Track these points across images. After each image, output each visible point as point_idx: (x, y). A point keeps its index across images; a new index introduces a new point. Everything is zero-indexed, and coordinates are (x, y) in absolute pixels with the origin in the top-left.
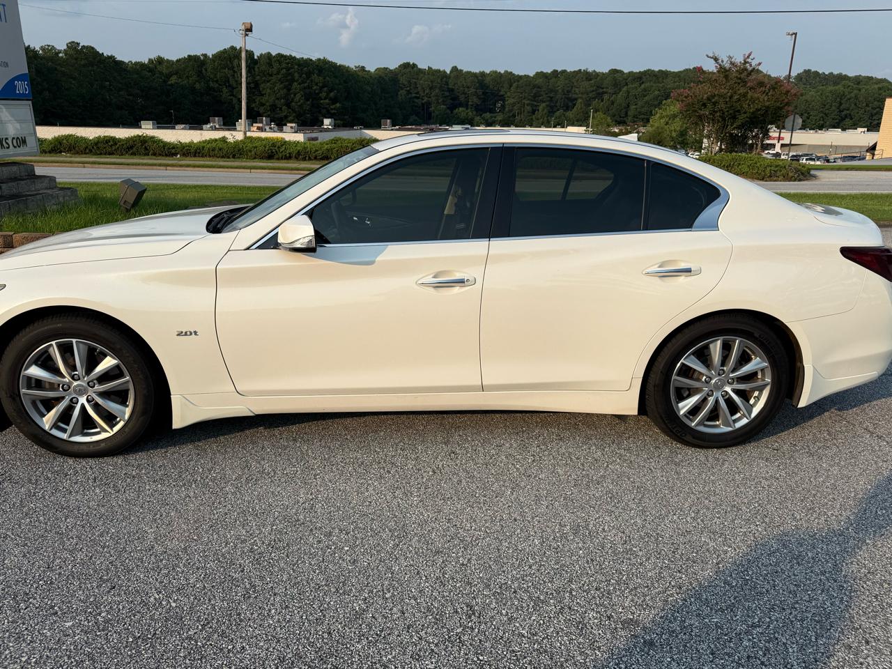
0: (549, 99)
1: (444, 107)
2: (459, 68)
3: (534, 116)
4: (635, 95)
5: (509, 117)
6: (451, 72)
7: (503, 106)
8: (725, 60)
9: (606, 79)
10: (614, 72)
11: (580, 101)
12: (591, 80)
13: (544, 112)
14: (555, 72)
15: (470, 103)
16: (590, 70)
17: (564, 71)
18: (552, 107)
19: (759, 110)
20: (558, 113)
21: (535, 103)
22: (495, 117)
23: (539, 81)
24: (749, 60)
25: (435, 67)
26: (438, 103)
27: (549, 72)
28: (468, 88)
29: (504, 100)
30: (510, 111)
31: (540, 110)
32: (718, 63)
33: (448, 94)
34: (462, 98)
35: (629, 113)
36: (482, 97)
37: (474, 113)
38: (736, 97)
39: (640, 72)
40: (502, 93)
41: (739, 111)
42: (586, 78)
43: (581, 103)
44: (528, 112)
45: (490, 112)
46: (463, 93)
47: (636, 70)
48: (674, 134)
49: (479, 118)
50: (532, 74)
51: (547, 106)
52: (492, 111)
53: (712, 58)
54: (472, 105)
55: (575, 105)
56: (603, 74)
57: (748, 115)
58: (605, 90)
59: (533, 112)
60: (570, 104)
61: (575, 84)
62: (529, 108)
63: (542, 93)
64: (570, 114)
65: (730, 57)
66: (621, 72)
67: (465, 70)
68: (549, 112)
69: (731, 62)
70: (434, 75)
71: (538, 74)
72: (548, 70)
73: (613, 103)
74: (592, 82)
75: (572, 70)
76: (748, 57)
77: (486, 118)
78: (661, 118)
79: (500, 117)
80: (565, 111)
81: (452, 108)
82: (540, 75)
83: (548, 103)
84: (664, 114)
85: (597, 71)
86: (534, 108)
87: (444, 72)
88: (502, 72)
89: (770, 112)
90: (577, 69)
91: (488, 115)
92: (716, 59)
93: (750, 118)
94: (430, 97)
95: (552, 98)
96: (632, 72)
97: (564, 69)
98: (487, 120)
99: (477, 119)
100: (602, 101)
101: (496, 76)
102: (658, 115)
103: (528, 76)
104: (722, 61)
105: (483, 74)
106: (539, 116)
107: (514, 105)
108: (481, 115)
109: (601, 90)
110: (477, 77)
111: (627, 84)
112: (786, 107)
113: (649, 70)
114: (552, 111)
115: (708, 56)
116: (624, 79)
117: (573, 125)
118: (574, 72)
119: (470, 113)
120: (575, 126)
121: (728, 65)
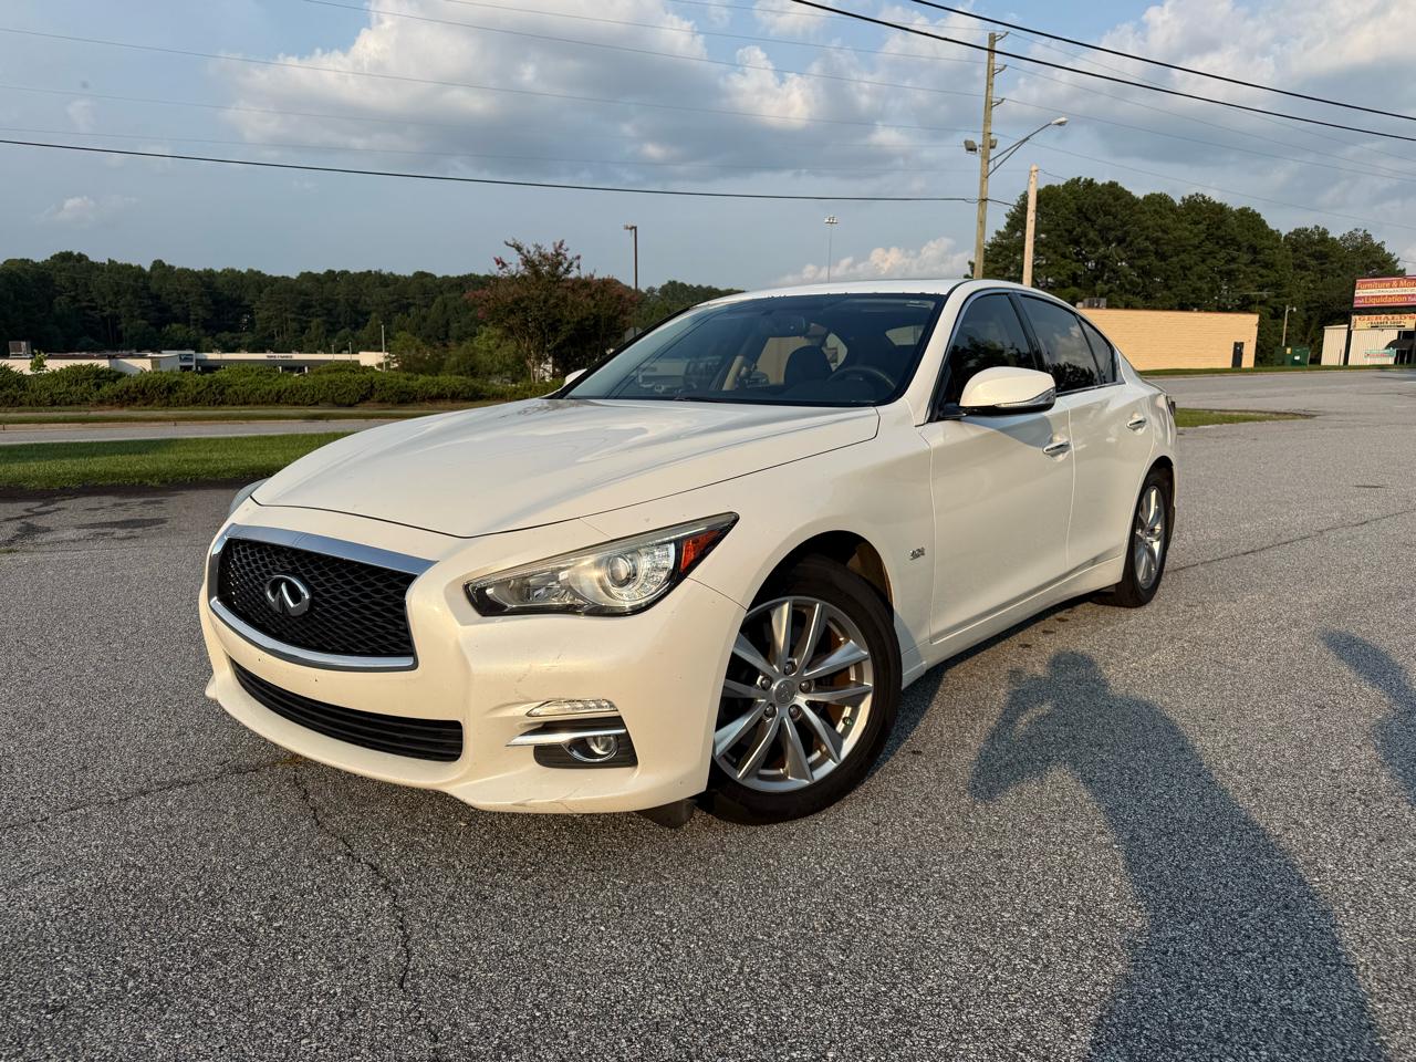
0: (326, 312)
1: (144, 322)
2: (167, 264)
3: (303, 338)
4: (455, 308)
5: (264, 338)
6: (153, 268)
7: (252, 322)
8: (532, 250)
9: (410, 284)
10: (421, 275)
11: (374, 315)
12: (387, 286)
13: (321, 330)
14: (330, 273)
15: (192, 317)
16: (385, 271)
17: (345, 273)
18: (332, 324)
19: (587, 319)
20: (342, 333)
21: (305, 318)
22: (240, 338)
23: (307, 285)
24: (563, 252)
25: (120, 260)
26: (132, 316)
27: (322, 273)
28: (186, 293)
29: (251, 313)
30: (265, 329)
31: (313, 329)
32: (522, 254)
33: (150, 303)
34: (177, 309)
35: (451, 333)
36: (213, 307)
37: (202, 332)
38: (552, 301)
39: (458, 277)
40: (246, 302)
41: (559, 320)
42: (381, 283)
43: (376, 318)
44: (295, 331)
45: (230, 332)
46: (179, 302)
47: (453, 274)
48: (509, 361)
49: (209, 339)
50: (294, 275)
51: (325, 322)
52: (232, 329)
53: (513, 246)
54: (197, 320)
55: (368, 320)
56: (405, 277)
57: (572, 325)
58: (410, 301)
59: (303, 331)
60: (361, 320)
61: (365, 291)
62: (295, 325)
63: (314, 303)
64: (362, 334)
65: (537, 246)
66: (432, 276)
67: (178, 265)
68: (328, 331)
69: (540, 254)
70: (119, 273)
71: (303, 275)
72: (320, 269)
73: (424, 319)
74: (391, 288)
75: (358, 271)
76: (560, 246)
77: (224, 340)
78: (489, 338)
79: (247, 338)
80: (353, 329)
81: (159, 324)
82: (307, 277)
83: (325, 318)
84: (493, 333)
85: (397, 273)
86: (304, 325)
87: (140, 268)
88: (244, 271)
89: (602, 324)
90: (365, 270)
91: (225, 336)
92: (519, 249)
93: (575, 330)
94: (117, 308)
95: (330, 310)
96: (447, 277)
97: (344, 269)
98: (226, 343)
99: (207, 340)
100: (409, 316)
101: (233, 277)
102: (484, 335)
103: (288, 278)
104: (529, 252)
105: (210, 274)
106: (313, 337)
107: (269, 319)
108: (214, 335)
109: (405, 301)
110: (200, 278)
111: (441, 293)
112: (621, 317)
113: (471, 275)
114: (332, 330)
115: (506, 242)
116: (437, 286)
117: (368, 349)
118: (361, 273)
119: (193, 333)
120: (372, 351)
121: (536, 258)
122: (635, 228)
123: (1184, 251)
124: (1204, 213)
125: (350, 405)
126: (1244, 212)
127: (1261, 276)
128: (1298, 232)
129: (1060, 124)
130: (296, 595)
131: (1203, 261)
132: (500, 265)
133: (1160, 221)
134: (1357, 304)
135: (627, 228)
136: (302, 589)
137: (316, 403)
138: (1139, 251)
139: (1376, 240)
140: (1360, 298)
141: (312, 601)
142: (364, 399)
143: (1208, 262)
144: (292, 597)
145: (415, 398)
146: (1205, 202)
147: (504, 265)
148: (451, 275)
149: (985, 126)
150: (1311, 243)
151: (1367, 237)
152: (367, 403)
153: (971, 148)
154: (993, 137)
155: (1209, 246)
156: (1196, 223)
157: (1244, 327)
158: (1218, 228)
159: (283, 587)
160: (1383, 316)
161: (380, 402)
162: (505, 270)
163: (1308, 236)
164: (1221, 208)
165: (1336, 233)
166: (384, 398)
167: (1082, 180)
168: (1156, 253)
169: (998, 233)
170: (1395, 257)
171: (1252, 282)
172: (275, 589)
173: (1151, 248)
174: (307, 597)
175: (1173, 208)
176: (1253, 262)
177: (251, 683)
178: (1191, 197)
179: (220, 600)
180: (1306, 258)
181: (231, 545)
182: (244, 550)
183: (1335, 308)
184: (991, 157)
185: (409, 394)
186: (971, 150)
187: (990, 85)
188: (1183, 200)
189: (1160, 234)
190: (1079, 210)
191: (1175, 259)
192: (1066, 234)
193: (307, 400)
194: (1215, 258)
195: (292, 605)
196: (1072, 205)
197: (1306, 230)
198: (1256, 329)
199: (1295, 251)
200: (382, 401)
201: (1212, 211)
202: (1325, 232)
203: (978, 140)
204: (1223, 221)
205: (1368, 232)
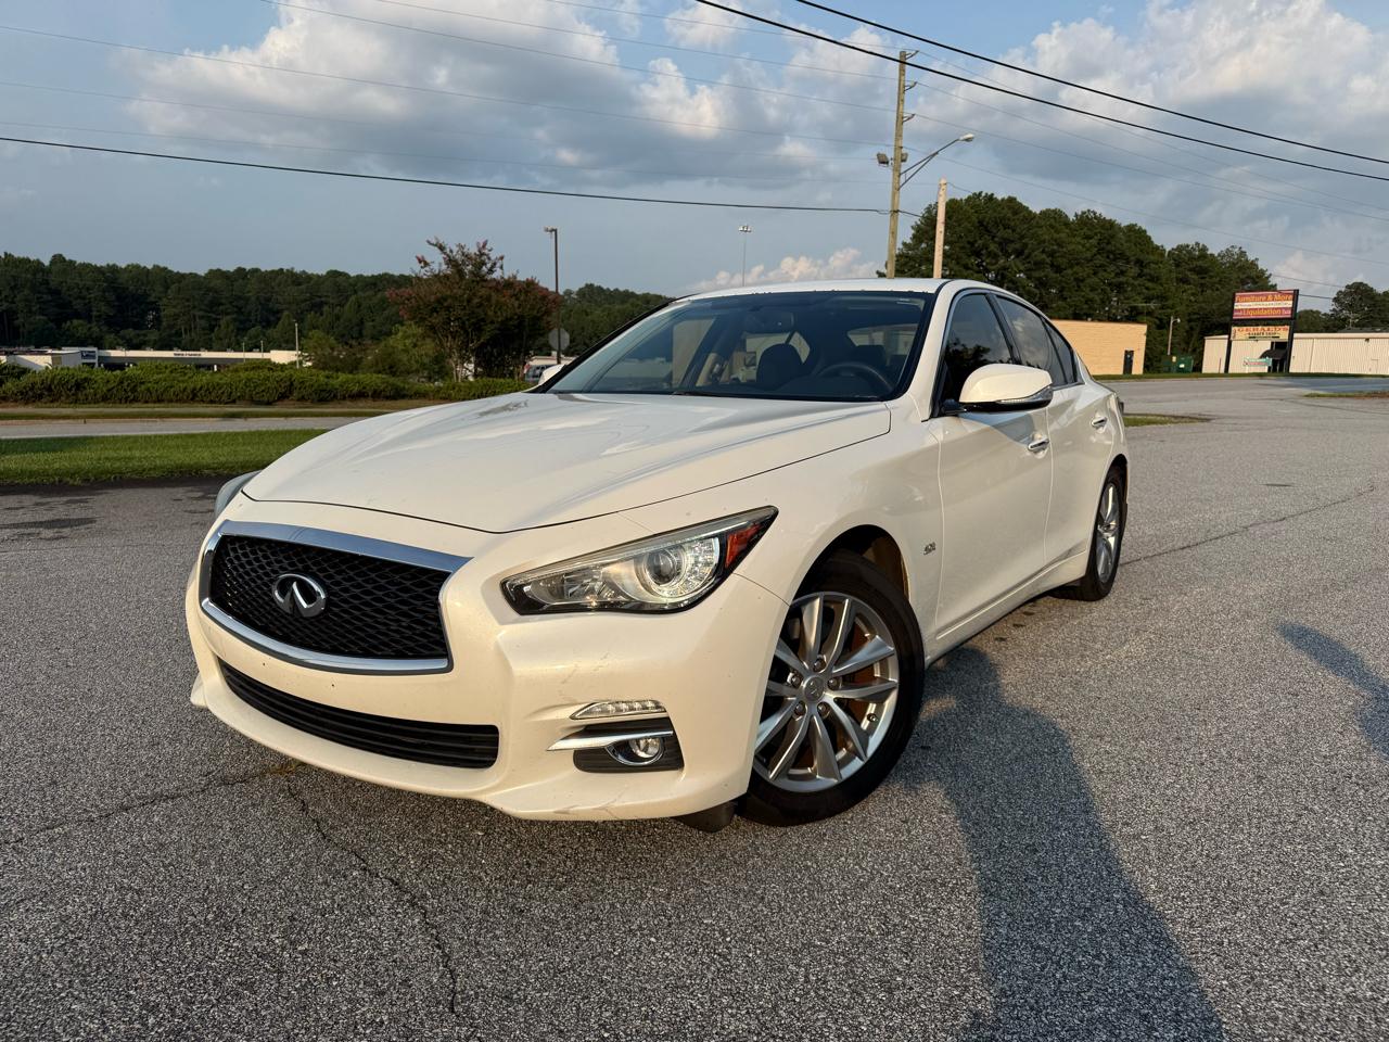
0: (235, 309)
1: (42, 317)
2: (67, 259)
3: (213, 335)
4: (370, 307)
5: (170, 336)
6: (52, 262)
7: (158, 319)
8: (455, 249)
9: (323, 283)
10: (334, 274)
11: (286, 313)
12: (300, 284)
13: (230, 330)
14: (240, 271)
15: (94, 313)
16: (298, 269)
17: (256, 271)
18: (241, 322)
19: (511, 319)
20: (253, 331)
21: (214, 316)
22: (145, 335)
23: (217, 283)
24: (486, 251)
25: (18, 253)
26: (30, 311)
27: (232, 270)
28: (88, 289)
29: (158, 310)
30: (171, 327)
31: (222, 327)
32: (445, 253)
33: (50, 298)
34: (78, 305)
35: (364, 332)
36: (116, 303)
37: (105, 328)
38: (476, 301)
39: (373, 276)
40: (152, 299)
41: (483, 320)
42: (293, 282)
43: (288, 316)
44: (204, 329)
45: (135, 329)
46: (80, 297)
47: (368, 273)
48: (426, 360)
49: (112, 336)
50: (202, 272)
51: (235, 320)
52: (137, 326)
53: (436, 245)
54: (100, 316)
55: (279, 319)
56: (318, 276)
57: (496, 325)
58: (323, 299)
59: (212, 329)
60: (272, 318)
61: (276, 289)
62: (203, 323)
63: (223, 301)
64: (273, 332)
65: (461, 247)
66: (345, 275)
67: (79, 260)
68: (238, 329)
69: (463, 254)
70: (17, 267)
71: (211, 272)
72: (231, 267)
73: (338, 318)
74: (303, 287)
75: (269, 269)
76: (484, 246)
77: (128, 337)
78: (406, 337)
79: (153, 336)
80: (263, 327)
81: (59, 320)
82: (216, 274)
83: (234, 316)
84: (409, 332)
85: (309, 271)
86: (213, 323)
87: (38, 262)
88: (150, 267)
89: (526, 324)
90: (276, 268)
91: (130, 332)
92: (441, 248)
93: (499, 329)
94: (13, 302)
95: (240, 309)
96: (362, 276)
97: (254, 266)
98: (131, 339)
99: (110, 337)
100: (322, 315)
101: (137, 272)
102: (400, 334)
103: (196, 275)
104: (451, 251)
105: (113, 269)
106: (221, 336)
107: (176, 317)
108: (118, 332)
109: (318, 300)
110: (104, 274)
111: (355, 292)
112: (545, 317)
113: (386, 274)
114: (242, 330)
115: (429, 242)
116: (351, 285)
117: (280, 348)
118: (273, 271)
119: (96, 329)
120: (284, 349)
121: (459, 257)
122: (556, 231)
123: (1077, 264)
124: (1094, 228)
125: (269, 403)
126: (1131, 228)
127: (1147, 288)
128: (1180, 248)
129: (968, 140)
130: (309, 595)
131: (1095, 274)
132: (422, 264)
133: (1056, 236)
134: (1237, 316)
135: (547, 230)
136: (316, 588)
137: (234, 402)
138: (1035, 264)
139: (1251, 257)
140: (1239, 310)
141: (327, 599)
142: (283, 397)
143: (1100, 275)
144: (305, 597)
145: (335, 396)
146: (1096, 218)
147: (426, 264)
148: (365, 274)
149: (897, 140)
150: (1192, 258)
151: (1243, 254)
152: (286, 401)
153: (883, 161)
154: (904, 151)
155: (1100, 260)
156: (1088, 238)
157: (1134, 336)
158: (1108, 243)
159: (295, 586)
160: (1260, 328)
161: (298, 400)
162: (427, 269)
163: (1189, 252)
164: (1111, 224)
165: (1214, 250)
166: (303, 397)
167: (983, 195)
168: (1052, 265)
169: (904, 244)
170: (1268, 273)
171: (1139, 294)
172: (284, 588)
173: (1048, 260)
174: (323, 596)
175: (1066, 223)
176: (1140, 276)
177: (244, 687)
178: (1084, 213)
179: (213, 601)
180: (1189, 273)
181: (226, 542)
182: (242, 548)
183: (1215, 319)
184: (903, 170)
185: (331, 392)
186: (884, 163)
187: (901, 101)
188: (1076, 215)
189: (1055, 247)
190: (981, 223)
191: (1069, 271)
192: (968, 246)
193: (224, 398)
194: (1105, 271)
195: (305, 605)
196: (974, 219)
197: (1188, 246)
198: (1145, 338)
199: (1177, 266)
200: (302, 399)
201: (1103, 227)
202: (1204, 249)
203: (890, 154)
204: (1112, 237)
205: (1243, 249)
